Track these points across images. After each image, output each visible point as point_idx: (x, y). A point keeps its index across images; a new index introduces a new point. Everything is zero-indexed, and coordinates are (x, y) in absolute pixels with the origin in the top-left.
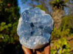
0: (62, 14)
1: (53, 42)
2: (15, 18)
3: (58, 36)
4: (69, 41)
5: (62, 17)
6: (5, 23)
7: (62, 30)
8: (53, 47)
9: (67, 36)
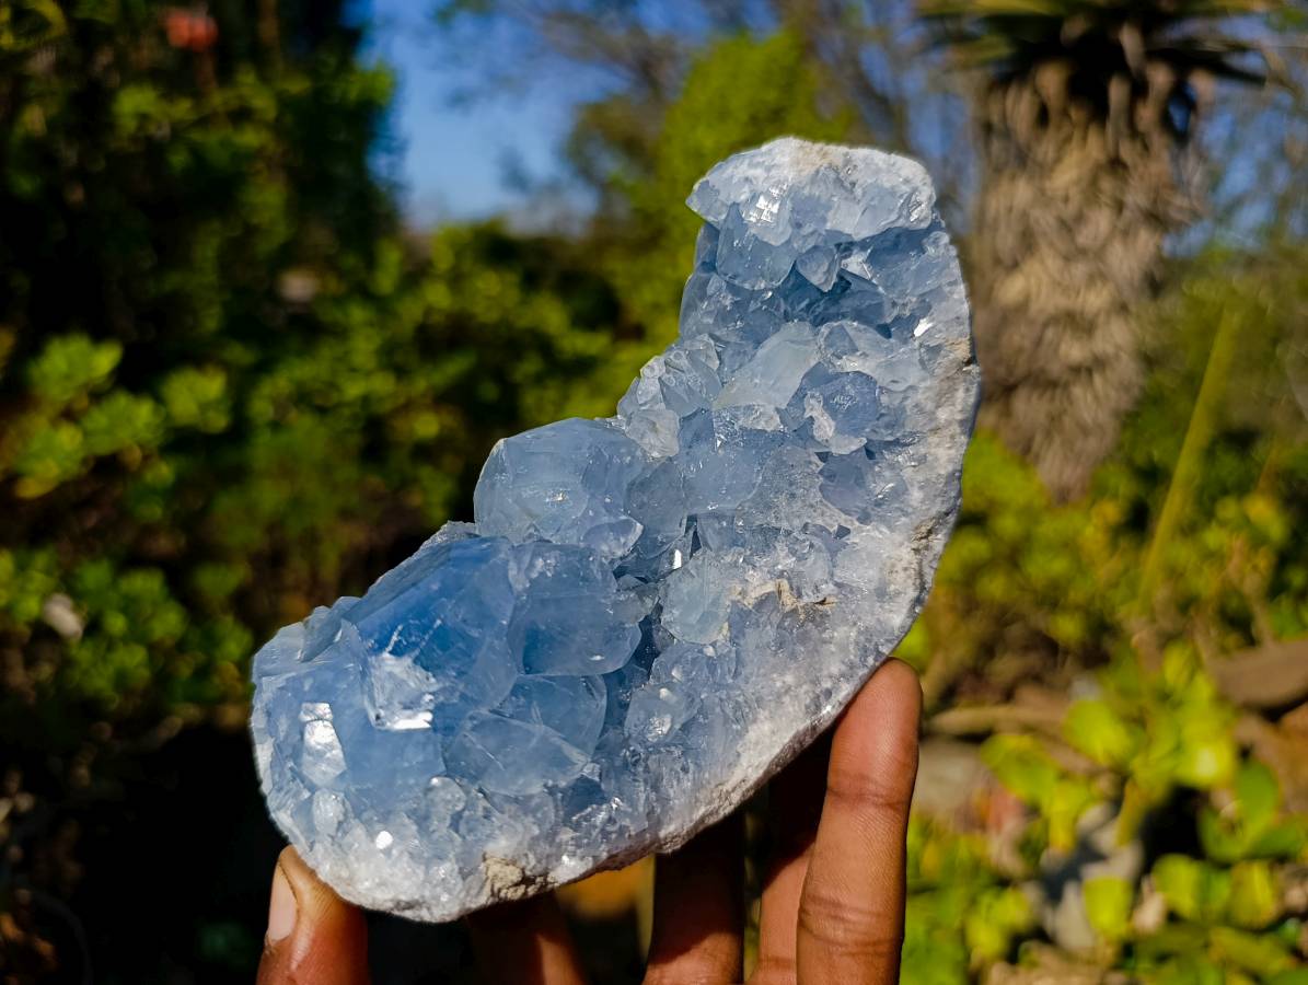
0: (1156, 219)
1: (976, 738)
2: (298, 286)
3: (1067, 628)
4: (1273, 714)
5: (1155, 285)
6: (105, 359)
7: (1138, 522)
8: (975, 821)
9: (1239, 624)
